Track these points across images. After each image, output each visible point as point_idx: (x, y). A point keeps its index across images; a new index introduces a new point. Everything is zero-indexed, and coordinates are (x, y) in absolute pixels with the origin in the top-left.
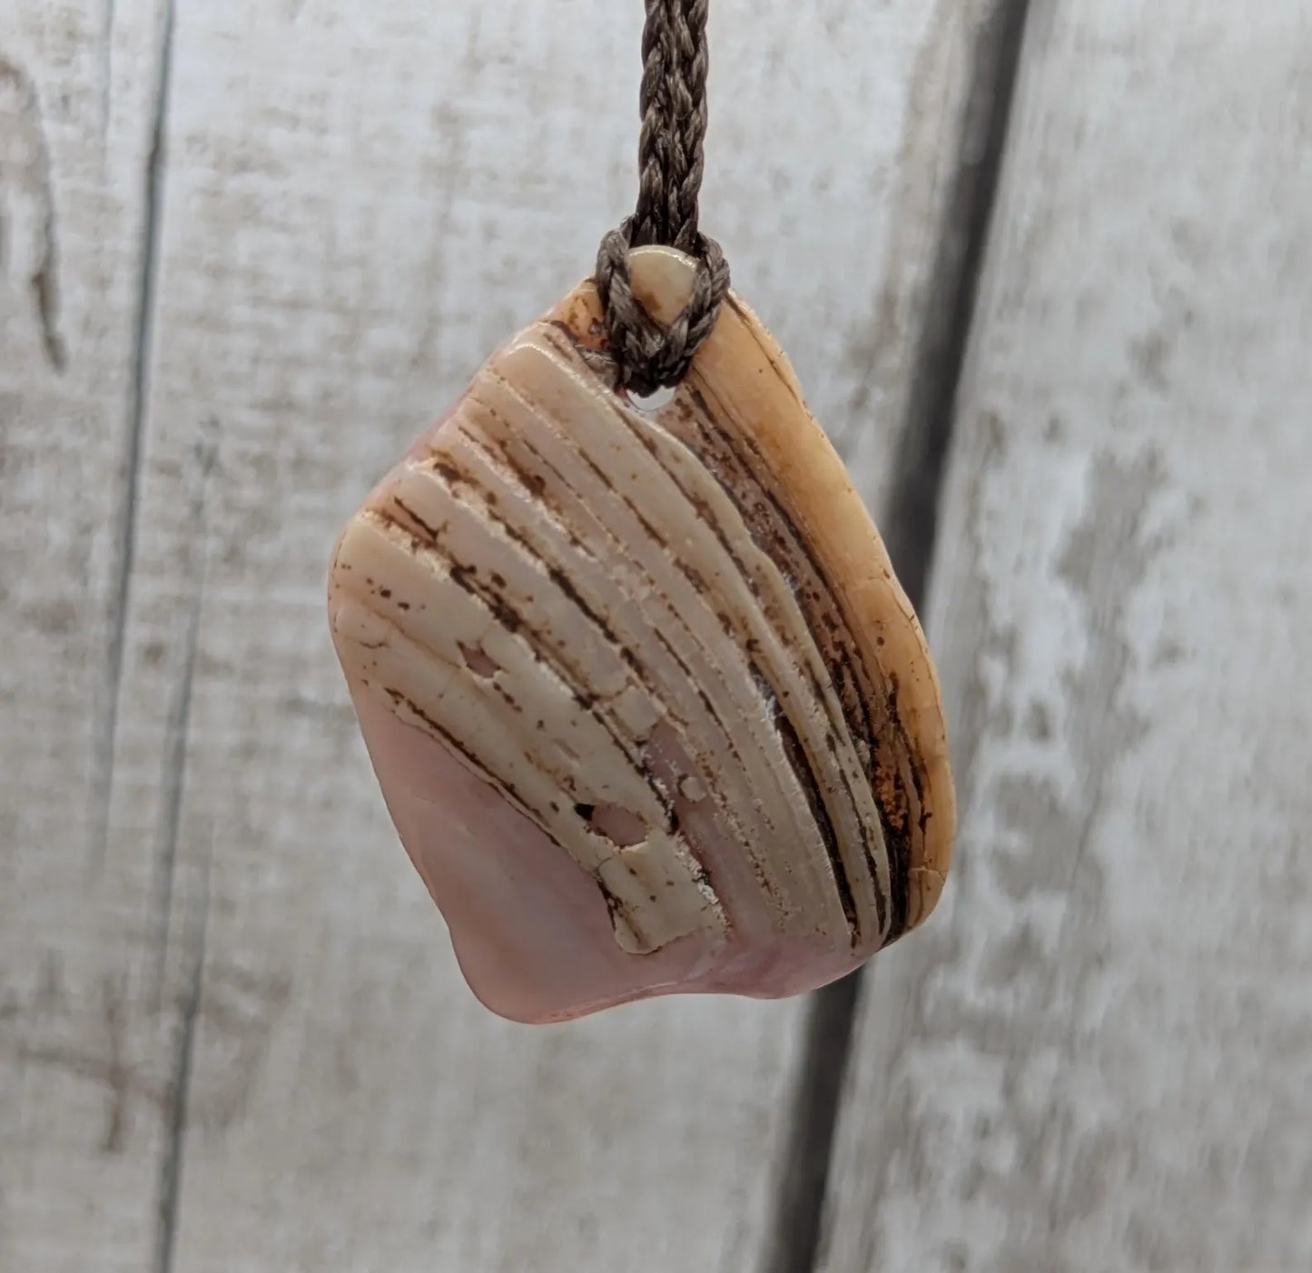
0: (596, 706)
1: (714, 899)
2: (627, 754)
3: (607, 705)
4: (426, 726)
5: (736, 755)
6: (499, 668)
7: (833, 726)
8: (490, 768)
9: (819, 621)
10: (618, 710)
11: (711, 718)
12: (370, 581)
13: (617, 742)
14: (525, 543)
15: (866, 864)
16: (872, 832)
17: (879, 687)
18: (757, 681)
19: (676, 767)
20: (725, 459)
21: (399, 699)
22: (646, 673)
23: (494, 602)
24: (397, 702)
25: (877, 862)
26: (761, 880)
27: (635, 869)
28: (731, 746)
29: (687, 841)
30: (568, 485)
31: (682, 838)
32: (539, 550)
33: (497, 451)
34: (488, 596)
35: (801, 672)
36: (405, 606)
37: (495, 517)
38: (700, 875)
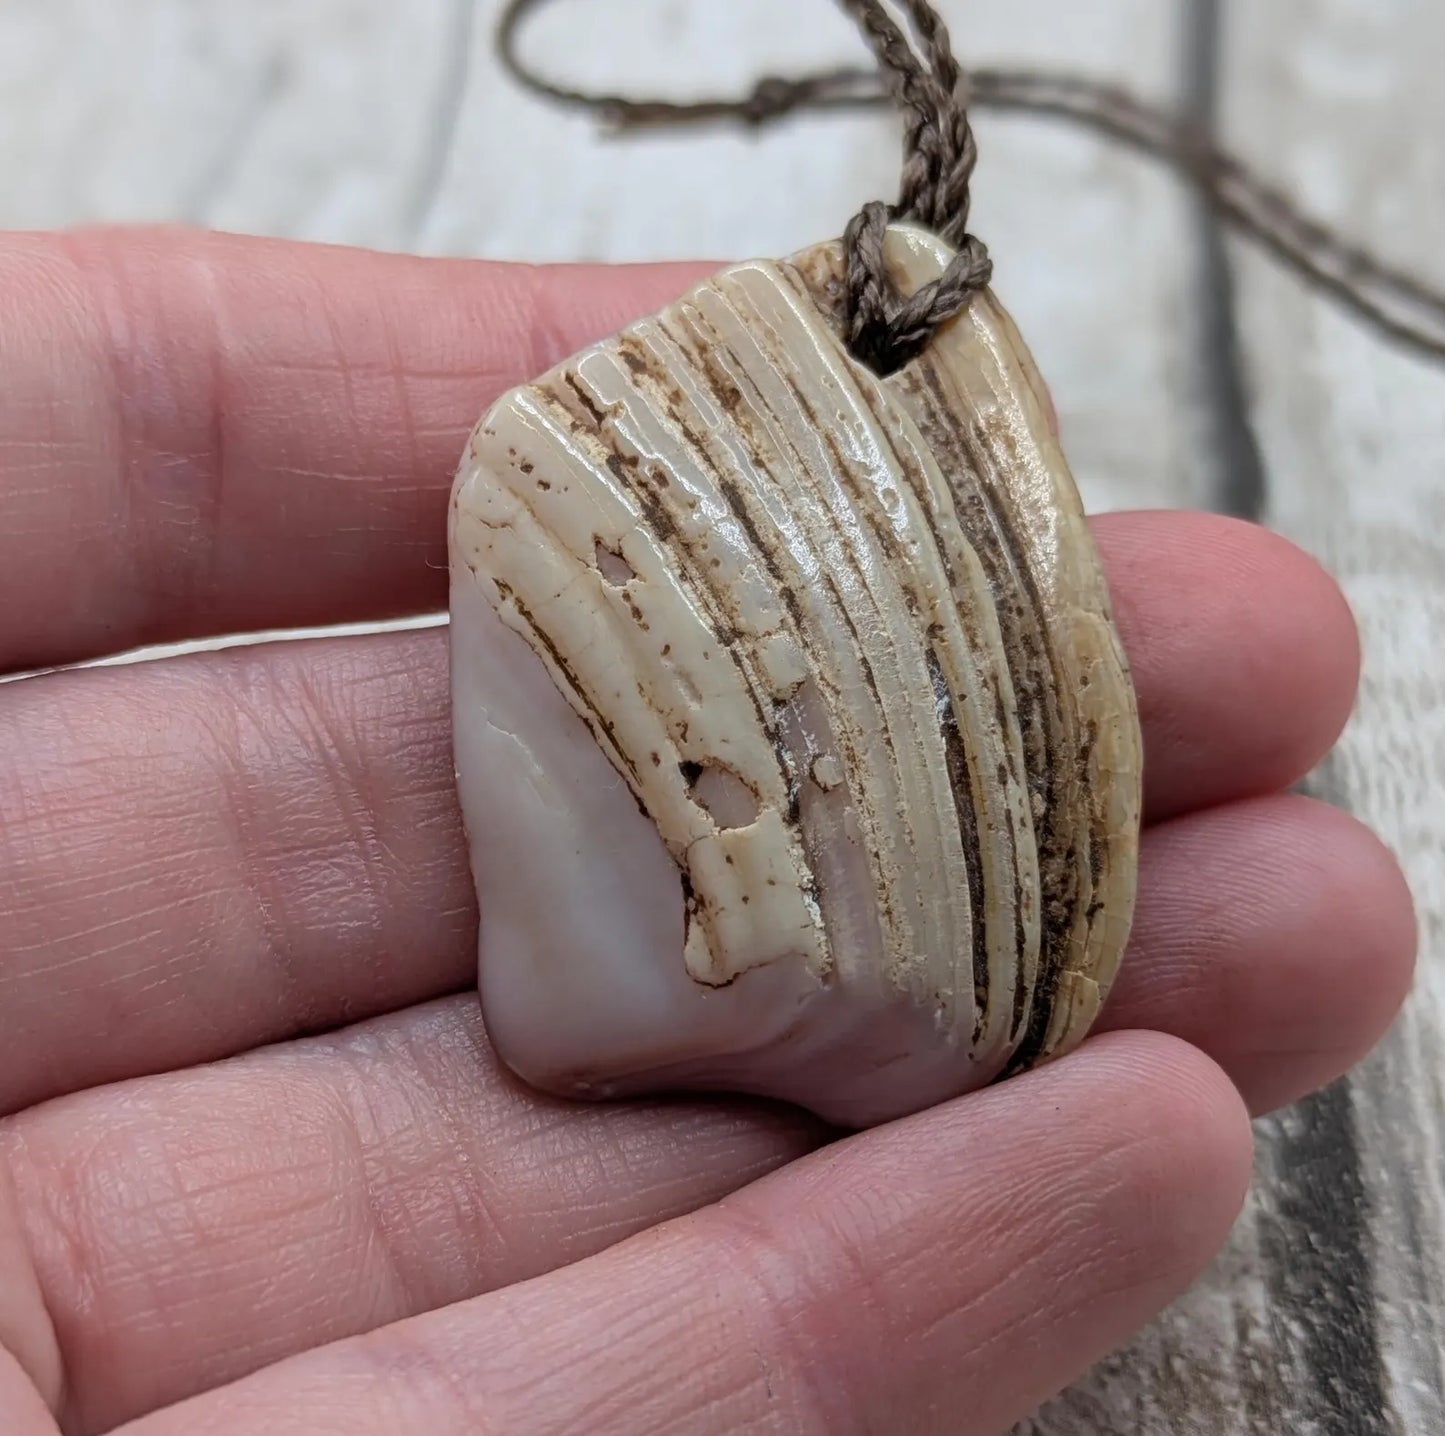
0: (737, 645)
1: (819, 923)
2: (759, 710)
3: (749, 647)
4: (529, 632)
5: (889, 742)
6: (635, 576)
7: (1010, 759)
8: (590, 696)
9: (1017, 640)
10: (762, 653)
11: (870, 690)
12: (512, 452)
13: (750, 690)
14: (701, 450)
15: (1013, 934)
16: (1029, 898)
17: (1072, 733)
18: (932, 672)
19: (812, 742)
20: (947, 443)
21: (507, 592)
22: (805, 623)
23: (648, 502)
24: (503, 598)
25: (1028, 937)
26: (882, 906)
27: (733, 857)
28: (886, 729)
29: (803, 842)
30: (766, 405)
31: (798, 837)
32: (715, 460)
33: (695, 354)
34: (643, 494)
35: (985, 684)
36: (546, 486)
37: (673, 415)
38: (810, 885)
